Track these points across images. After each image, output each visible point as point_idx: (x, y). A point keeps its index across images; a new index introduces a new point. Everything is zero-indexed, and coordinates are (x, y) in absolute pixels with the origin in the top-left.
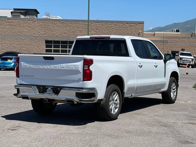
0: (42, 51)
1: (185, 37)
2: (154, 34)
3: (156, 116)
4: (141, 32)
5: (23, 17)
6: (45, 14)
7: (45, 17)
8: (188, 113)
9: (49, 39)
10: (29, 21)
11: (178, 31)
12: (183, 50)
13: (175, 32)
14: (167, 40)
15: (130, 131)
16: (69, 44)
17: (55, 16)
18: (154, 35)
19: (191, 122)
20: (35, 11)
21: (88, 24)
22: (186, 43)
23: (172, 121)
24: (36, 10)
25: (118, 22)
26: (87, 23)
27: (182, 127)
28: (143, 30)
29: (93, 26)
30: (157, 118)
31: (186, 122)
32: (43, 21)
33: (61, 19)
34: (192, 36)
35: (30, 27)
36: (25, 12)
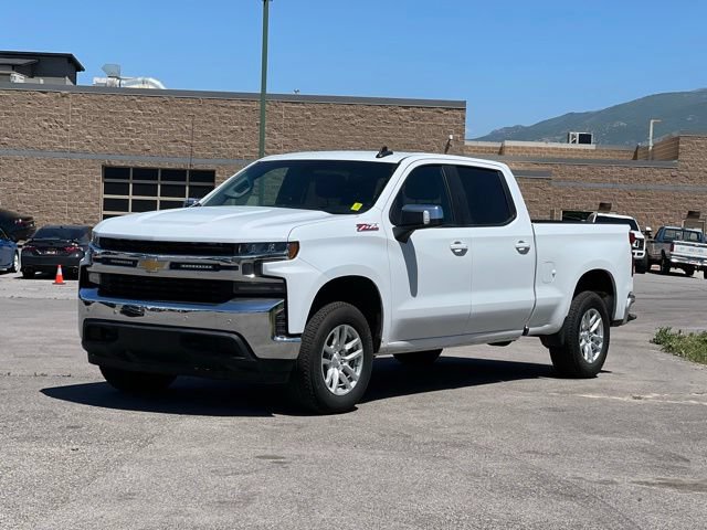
0: (92, 206)
1: (612, 162)
2: (501, 148)
3: (529, 452)
4: (456, 140)
5: (22, 81)
6: (104, 69)
7: (104, 80)
8: (653, 443)
9: (117, 162)
10: (44, 95)
11: (585, 139)
12: (604, 207)
13: (574, 142)
14: (549, 172)
15: (431, 517)
16: (190, 181)
17: (140, 79)
18: (501, 151)
19: (672, 477)
20: (66, 61)
21: (263, 110)
22: (614, 182)
23: (595, 476)
24: (70, 59)
25: (369, 102)
26: (257, 106)
27: (640, 500)
28: (461, 131)
29: (281, 115)
30: (536, 461)
31: (649, 480)
32: (93, 97)
33: (163, 88)
34: (635, 158)
35: (45, 115)
36: (32, 65)
